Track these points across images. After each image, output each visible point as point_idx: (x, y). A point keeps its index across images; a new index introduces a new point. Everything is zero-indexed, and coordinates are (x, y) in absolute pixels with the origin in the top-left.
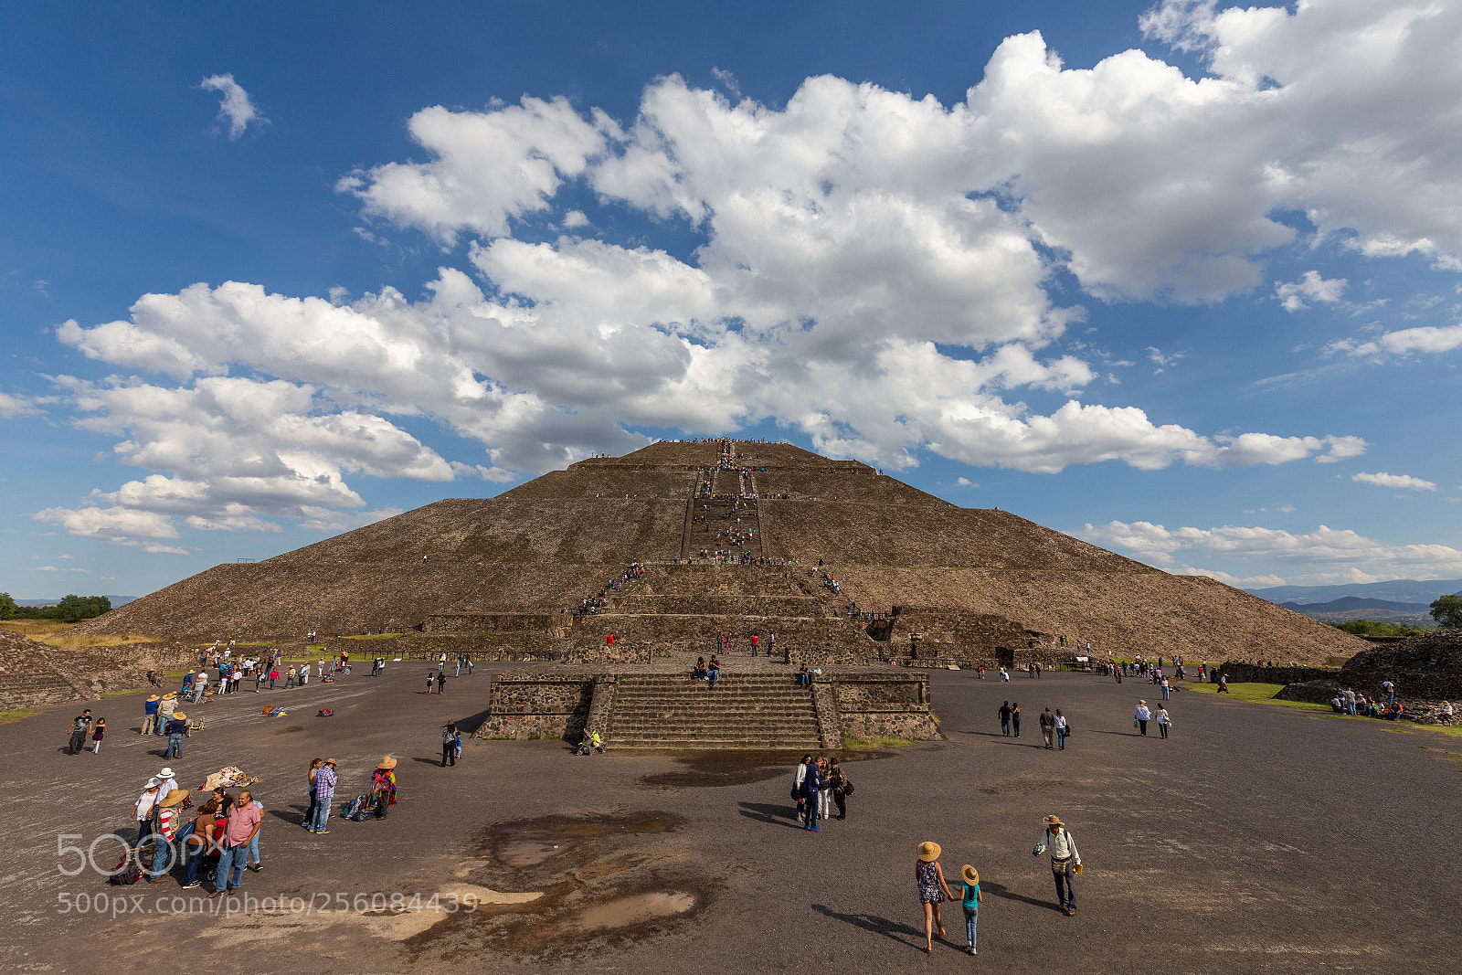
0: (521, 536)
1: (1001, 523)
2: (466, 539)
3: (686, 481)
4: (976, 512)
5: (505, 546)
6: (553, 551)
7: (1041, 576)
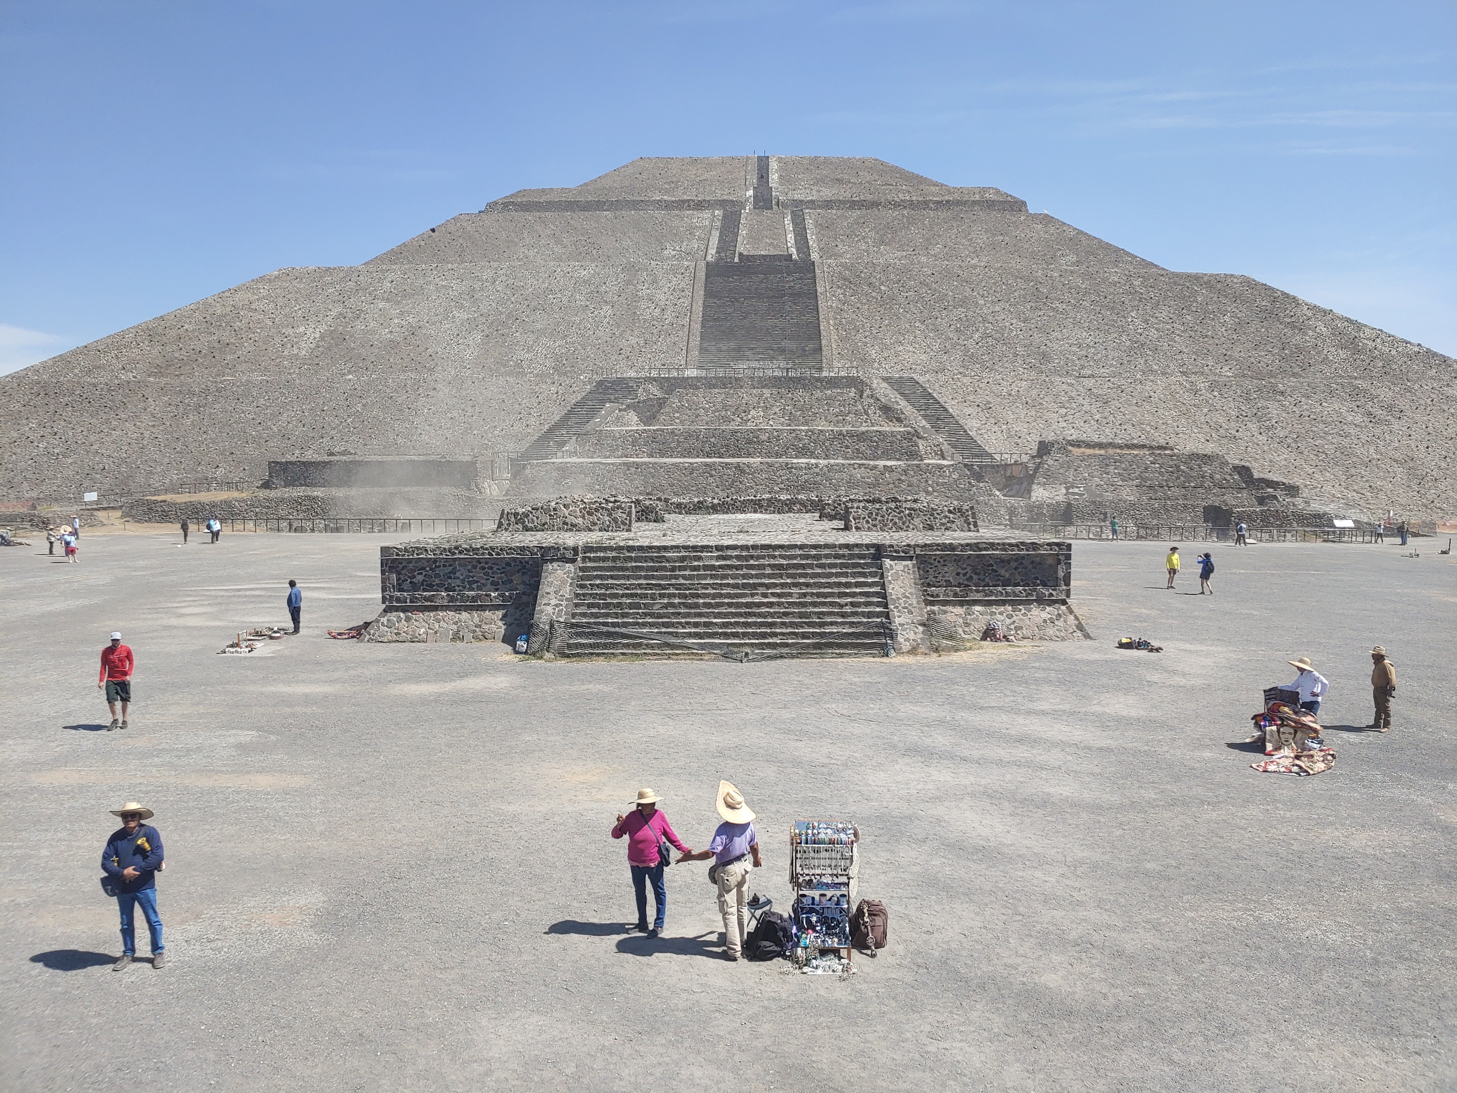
1: (1240, 297)
5: (389, 346)
7: (1294, 389)
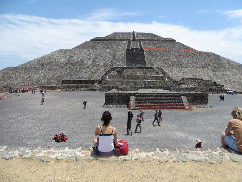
0: (81, 60)
1: (210, 56)
2: (67, 60)
3: (123, 44)
4: (204, 52)
5: (78, 62)
6: (90, 63)
